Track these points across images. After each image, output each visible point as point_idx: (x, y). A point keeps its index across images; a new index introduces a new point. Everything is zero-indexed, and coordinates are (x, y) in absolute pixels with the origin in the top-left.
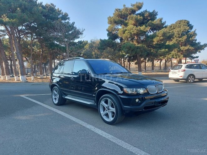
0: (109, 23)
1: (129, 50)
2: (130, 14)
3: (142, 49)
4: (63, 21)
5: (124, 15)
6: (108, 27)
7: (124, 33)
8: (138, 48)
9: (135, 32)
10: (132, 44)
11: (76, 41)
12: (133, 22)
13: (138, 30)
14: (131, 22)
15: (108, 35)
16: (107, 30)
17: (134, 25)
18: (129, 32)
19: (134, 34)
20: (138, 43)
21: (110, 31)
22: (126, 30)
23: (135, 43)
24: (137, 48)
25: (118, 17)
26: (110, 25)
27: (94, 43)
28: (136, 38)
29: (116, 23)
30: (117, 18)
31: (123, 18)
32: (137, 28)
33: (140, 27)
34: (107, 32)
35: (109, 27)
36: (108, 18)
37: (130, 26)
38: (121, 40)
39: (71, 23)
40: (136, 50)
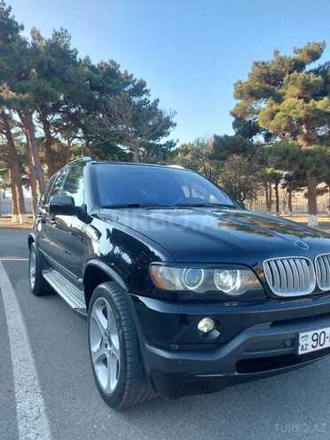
0: (236, 97)
1: (285, 158)
2: (290, 73)
3: (318, 157)
4: (136, 100)
5: (275, 76)
6: (234, 106)
7: (272, 118)
8: (307, 153)
9: (302, 114)
10: (293, 145)
12: (297, 91)
13: (308, 110)
14: (291, 92)
15: (235, 125)
16: (233, 114)
17: (299, 98)
18: (284, 116)
19: (300, 121)
20: (309, 141)
21: (239, 116)
22: (278, 111)
23: (300, 141)
24: (307, 155)
25: (261, 82)
26: (239, 101)
27: (203, 146)
28: (305, 130)
29: (255, 95)
30: (258, 83)
31: (274, 84)
32: (305, 105)
33: (316, 103)
34: (233, 119)
35: (237, 105)
36: (235, 85)
37: (289, 101)
38: (268, 136)
39: (152, 102)
40: (301, 161)
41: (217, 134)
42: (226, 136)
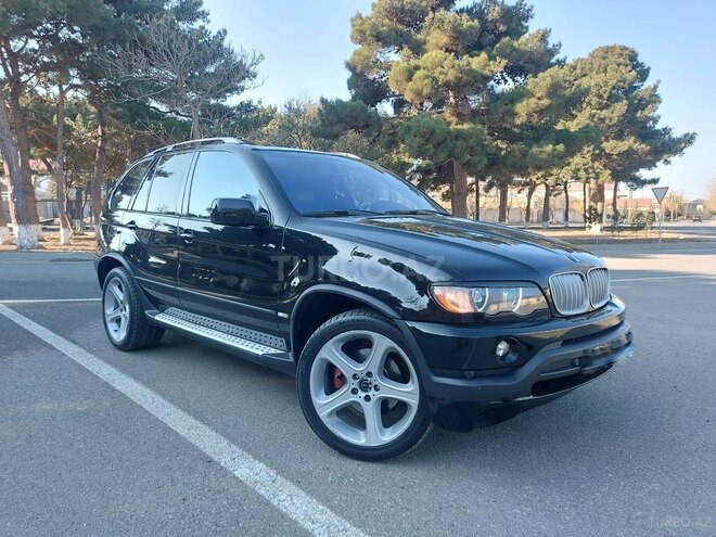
0: (354, 40)
1: (428, 141)
2: (434, 10)
3: (472, 142)
4: (183, 26)
5: (412, 12)
6: (351, 54)
7: (410, 79)
8: (459, 135)
9: (451, 75)
10: (437, 122)
11: (232, 101)
12: (445, 40)
13: (461, 70)
14: (435, 38)
15: (351, 84)
16: (349, 66)
17: (447, 50)
18: (427, 77)
19: (447, 85)
20: (461, 117)
21: (359, 70)
22: (417, 68)
23: (447, 113)
24: (457, 138)
25: (391, 20)
26: (359, 47)
27: (298, 113)
28: (452, 100)
29: (382, 39)
30: (387, 21)
31: (409, 25)
32: (457, 62)
33: (471, 59)
34: (349, 74)
35: (355, 53)
36: (352, 20)
37: (433, 54)
38: (399, 104)
39: (214, 33)
40: (451, 145)
41: (325, 97)
42: (339, 102)
